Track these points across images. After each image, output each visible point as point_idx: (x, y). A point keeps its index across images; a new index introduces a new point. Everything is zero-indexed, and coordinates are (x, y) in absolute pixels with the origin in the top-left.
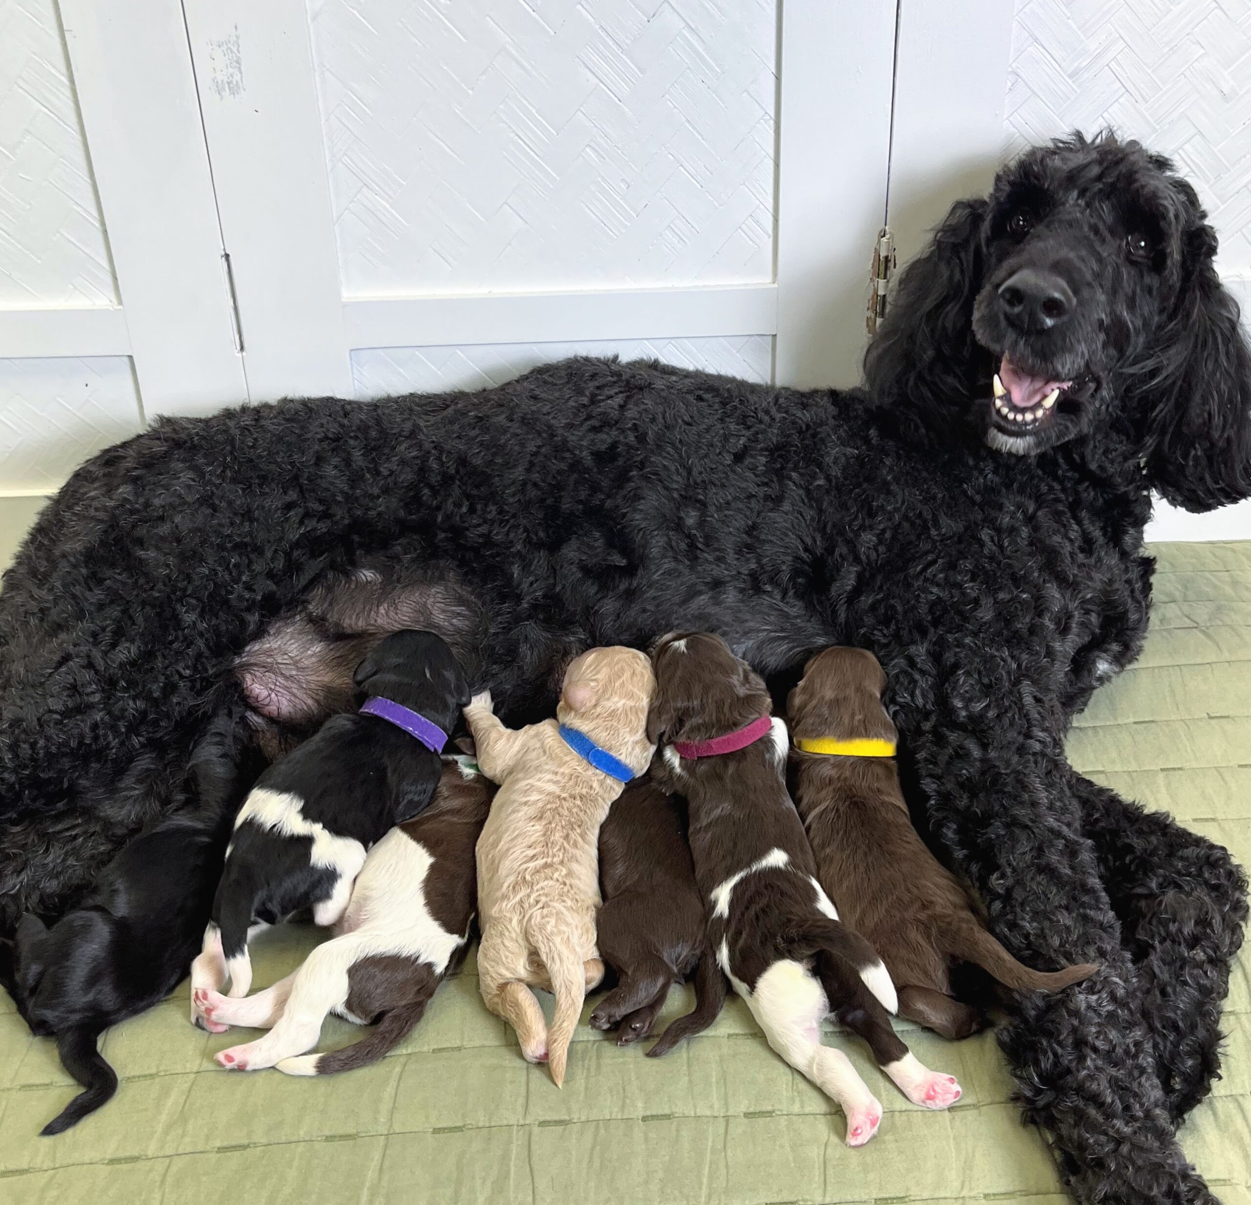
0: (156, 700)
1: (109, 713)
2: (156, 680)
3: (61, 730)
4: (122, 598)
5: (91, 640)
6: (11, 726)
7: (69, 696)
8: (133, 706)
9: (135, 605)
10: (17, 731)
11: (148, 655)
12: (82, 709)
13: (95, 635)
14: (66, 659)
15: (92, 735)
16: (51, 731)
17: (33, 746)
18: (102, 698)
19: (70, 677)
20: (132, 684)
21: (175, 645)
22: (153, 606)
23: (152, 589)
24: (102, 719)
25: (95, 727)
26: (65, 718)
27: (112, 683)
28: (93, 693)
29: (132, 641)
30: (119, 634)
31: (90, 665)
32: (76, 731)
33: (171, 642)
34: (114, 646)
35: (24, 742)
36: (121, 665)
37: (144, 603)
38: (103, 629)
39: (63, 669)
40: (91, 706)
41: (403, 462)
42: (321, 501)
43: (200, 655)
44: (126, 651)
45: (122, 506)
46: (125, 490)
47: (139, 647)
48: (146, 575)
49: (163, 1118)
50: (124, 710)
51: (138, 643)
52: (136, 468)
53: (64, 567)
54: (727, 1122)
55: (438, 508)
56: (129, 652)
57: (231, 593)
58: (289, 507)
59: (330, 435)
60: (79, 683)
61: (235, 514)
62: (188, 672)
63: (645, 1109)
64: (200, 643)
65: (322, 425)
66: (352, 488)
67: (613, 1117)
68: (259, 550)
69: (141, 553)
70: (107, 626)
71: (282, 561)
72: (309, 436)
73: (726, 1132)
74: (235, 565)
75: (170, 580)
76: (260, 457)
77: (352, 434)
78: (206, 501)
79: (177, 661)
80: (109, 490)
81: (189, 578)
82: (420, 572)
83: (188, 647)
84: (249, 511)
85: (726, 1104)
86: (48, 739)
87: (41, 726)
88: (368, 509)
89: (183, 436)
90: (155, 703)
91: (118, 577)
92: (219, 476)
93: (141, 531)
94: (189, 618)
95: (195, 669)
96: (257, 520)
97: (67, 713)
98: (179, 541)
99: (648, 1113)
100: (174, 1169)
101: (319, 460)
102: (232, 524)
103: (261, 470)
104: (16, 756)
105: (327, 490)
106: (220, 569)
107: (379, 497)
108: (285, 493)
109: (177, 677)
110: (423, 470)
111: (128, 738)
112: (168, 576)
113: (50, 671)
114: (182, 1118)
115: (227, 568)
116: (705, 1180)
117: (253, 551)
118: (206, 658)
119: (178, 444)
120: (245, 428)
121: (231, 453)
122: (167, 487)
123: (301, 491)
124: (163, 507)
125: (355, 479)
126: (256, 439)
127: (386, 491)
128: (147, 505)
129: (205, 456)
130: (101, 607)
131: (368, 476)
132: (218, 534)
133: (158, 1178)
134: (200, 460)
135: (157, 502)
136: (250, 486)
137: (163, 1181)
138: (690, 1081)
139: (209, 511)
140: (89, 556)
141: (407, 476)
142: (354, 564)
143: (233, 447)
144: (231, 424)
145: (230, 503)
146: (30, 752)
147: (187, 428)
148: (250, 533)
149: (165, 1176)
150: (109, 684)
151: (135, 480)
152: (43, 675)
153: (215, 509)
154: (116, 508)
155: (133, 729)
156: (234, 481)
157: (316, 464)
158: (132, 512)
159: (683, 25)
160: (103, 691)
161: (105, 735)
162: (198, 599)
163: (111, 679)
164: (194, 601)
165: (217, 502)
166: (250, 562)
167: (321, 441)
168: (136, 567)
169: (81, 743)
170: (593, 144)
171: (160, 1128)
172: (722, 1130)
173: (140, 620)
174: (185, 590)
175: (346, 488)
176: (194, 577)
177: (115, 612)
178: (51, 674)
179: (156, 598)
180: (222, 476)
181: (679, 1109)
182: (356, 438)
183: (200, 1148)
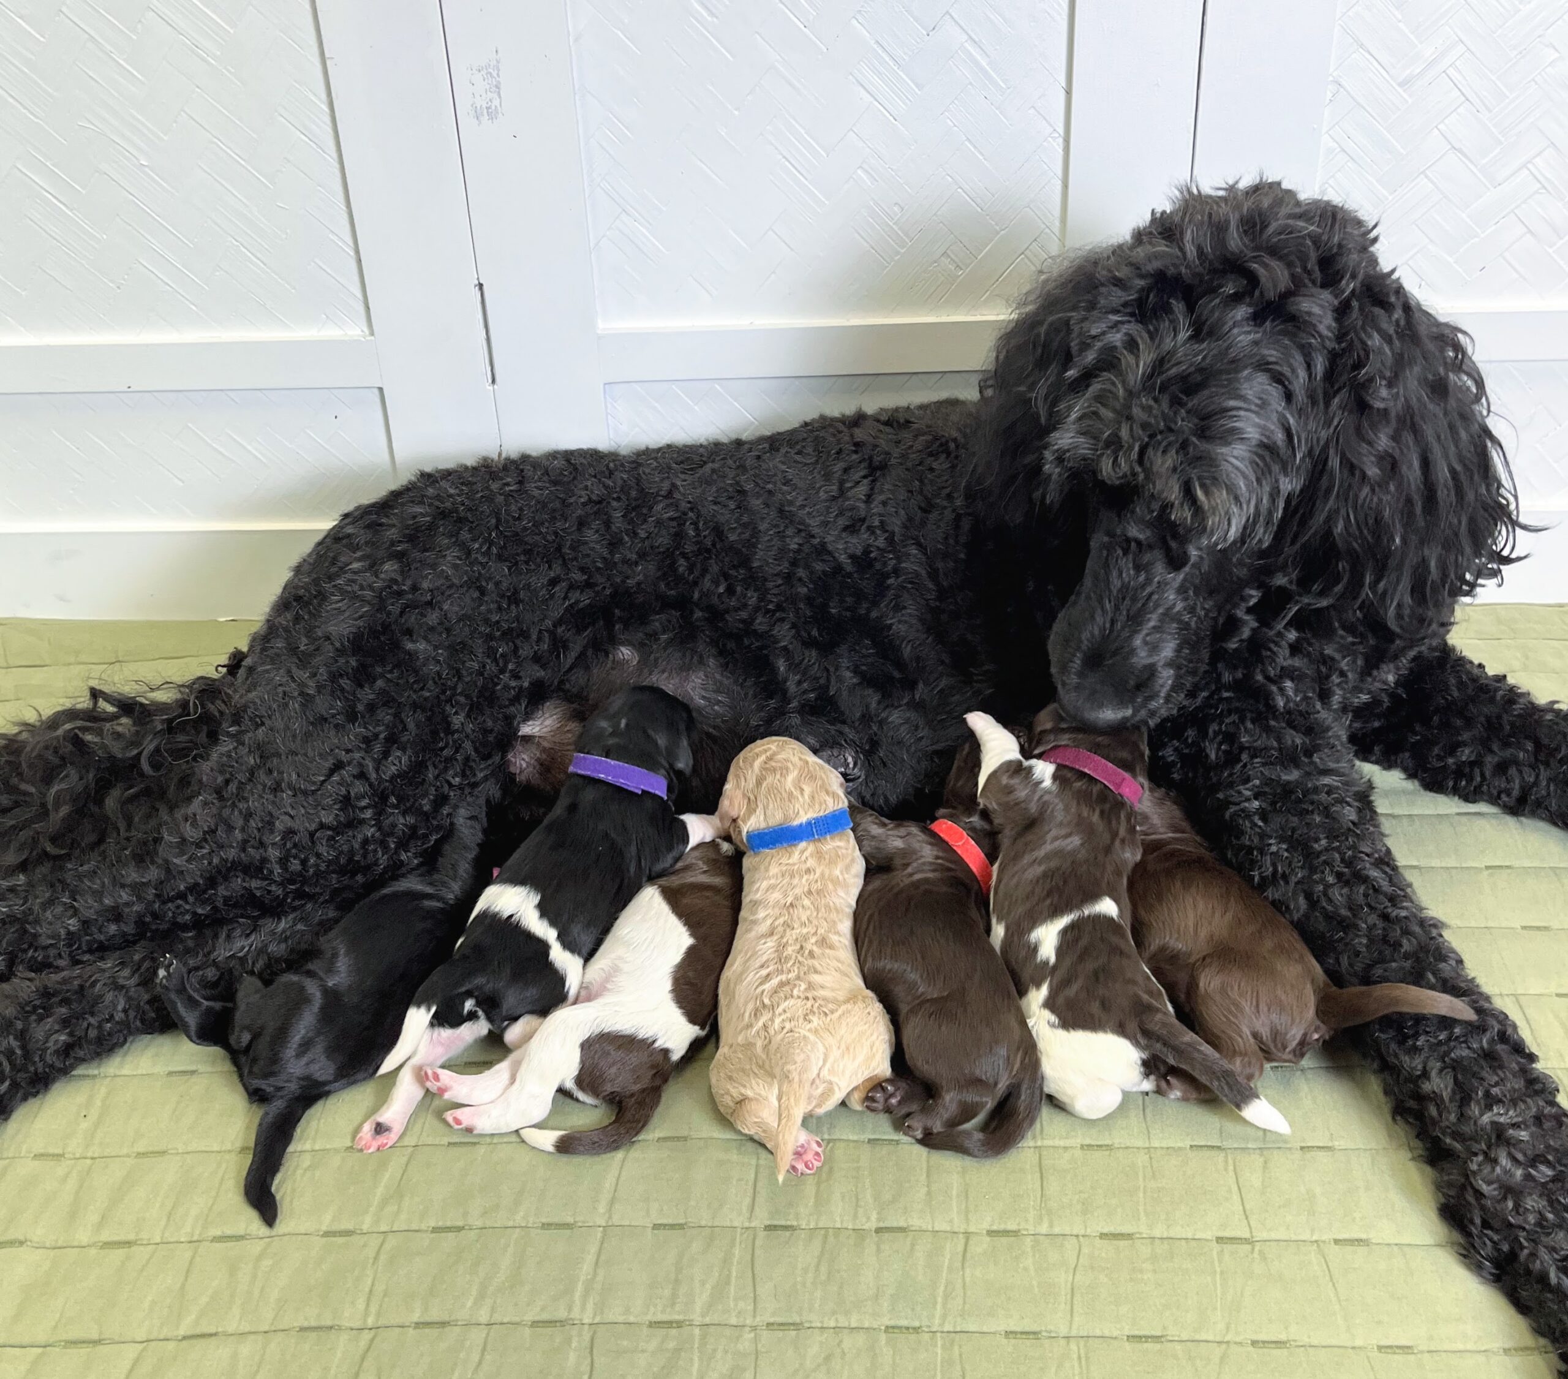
0: (426, 814)
1: (380, 829)
2: (425, 795)
3: (332, 846)
4: (394, 700)
5: (363, 746)
6: (282, 839)
7: (341, 810)
8: (402, 822)
9: (407, 708)
10: (289, 845)
11: (418, 767)
12: (353, 824)
13: (367, 741)
14: (338, 766)
15: (361, 852)
16: (323, 850)
17: (304, 862)
18: (375, 814)
19: (343, 789)
20: (401, 799)
21: (445, 752)
22: (424, 710)
23: (422, 689)
24: (373, 836)
25: (366, 842)
26: (338, 834)
27: (384, 798)
28: (365, 807)
29: (403, 749)
30: (392, 740)
31: (362, 776)
32: (345, 848)
33: (442, 749)
34: (386, 754)
35: (295, 858)
36: (393, 778)
37: (415, 706)
38: (376, 736)
39: (335, 778)
40: (362, 822)
41: (659, 523)
42: (583, 570)
43: (467, 759)
44: (398, 762)
45: (390, 587)
46: (390, 567)
47: (410, 757)
48: (416, 672)
49: (380, 1191)
50: (394, 825)
51: (409, 752)
52: (400, 542)
53: (328, 650)
54: (967, 1240)
55: (696, 583)
56: (400, 762)
57: (498, 684)
58: (553, 582)
59: (594, 498)
60: (352, 794)
61: (503, 596)
62: (457, 779)
63: (879, 1220)
64: (468, 746)
65: (586, 488)
66: (611, 553)
67: (845, 1225)
68: (525, 635)
69: (410, 646)
70: (380, 732)
71: (547, 640)
72: (572, 500)
73: (965, 1250)
74: (502, 655)
75: (440, 678)
76: (525, 529)
77: (615, 496)
78: (476, 584)
79: (446, 769)
80: (373, 566)
81: (458, 674)
82: (678, 655)
83: (457, 751)
84: (516, 592)
85: (967, 1220)
86: (318, 855)
87: (313, 842)
88: (628, 578)
89: (448, 505)
90: (426, 816)
91: (388, 676)
92: (483, 554)
93: (412, 619)
94: (457, 720)
95: (464, 775)
96: (522, 601)
97: (338, 829)
98: (448, 630)
99: (882, 1225)
100: (387, 1246)
101: (582, 524)
102: (500, 608)
103: (526, 543)
104: (285, 869)
105: (588, 555)
106: (489, 661)
107: (636, 564)
108: (550, 567)
109: (446, 787)
110: (679, 536)
111: (396, 852)
112: (439, 674)
113: (322, 778)
114: (398, 1193)
115: (495, 660)
116: (940, 1300)
117: (518, 636)
118: (474, 761)
119: (443, 514)
120: (509, 495)
121: (497, 527)
122: (434, 566)
123: (564, 564)
124: (431, 591)
125: (614, 544)
126: (521, 509)
127: (642, 555)
128: (415, 588)
129: (470, 531)
130: (371, 708)
131: (626, 538)
132: (487, 621)
133: (372, 1255)
134: (465, 535)
135: (425, 585)
136: (516, 564)
137: (376, 1258)
138: (929, 1193)
139: (476, 594)
140: (357, 644)
141: (663, 540)
142: (614, 641)
143: (499, 520)
144: (495, 486)
145: (497, 584)
146: (299, 868)
147: (451, 496)
148: (517, 619)
149: (378, 1253)
150: (380, 799)
151: (400, 556)
152: (314, 783)
153: (483, 592)
154: (382, 589)
155: (403, 845)
156: (500, 558)
157: (579, 529)
158: (400, 594)
159: (966, 37)
160: (375, 806)
161: (375, 851)
162: (467, 697)
163: (383, 792)
164: (462, 699)
165: (484, 584)
166: (516, 649)
167: (584, 504)
168: (408, 663)
169: (350, 860)
170: (865, 166)
171: (376, 1201)
172: (960, 1248)
173: (411, 726)
174: (454, 688)
175: (605, 553)
176: (464, 672)
177: (385, 716)
178: (323, 782)
179: (426, 699)
180: (488, 553)
181: (915, 1222)
182: (618, 499)
183: (414, 1227)
